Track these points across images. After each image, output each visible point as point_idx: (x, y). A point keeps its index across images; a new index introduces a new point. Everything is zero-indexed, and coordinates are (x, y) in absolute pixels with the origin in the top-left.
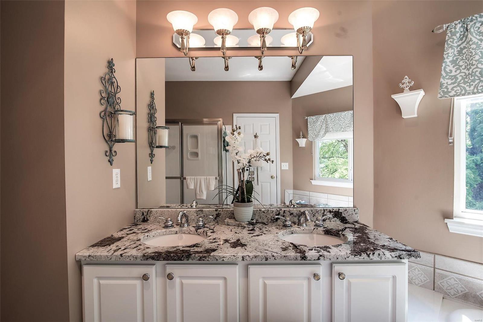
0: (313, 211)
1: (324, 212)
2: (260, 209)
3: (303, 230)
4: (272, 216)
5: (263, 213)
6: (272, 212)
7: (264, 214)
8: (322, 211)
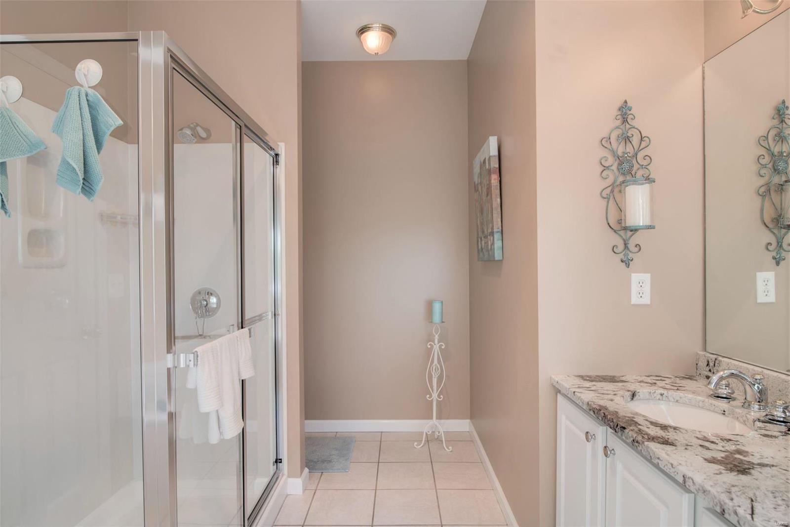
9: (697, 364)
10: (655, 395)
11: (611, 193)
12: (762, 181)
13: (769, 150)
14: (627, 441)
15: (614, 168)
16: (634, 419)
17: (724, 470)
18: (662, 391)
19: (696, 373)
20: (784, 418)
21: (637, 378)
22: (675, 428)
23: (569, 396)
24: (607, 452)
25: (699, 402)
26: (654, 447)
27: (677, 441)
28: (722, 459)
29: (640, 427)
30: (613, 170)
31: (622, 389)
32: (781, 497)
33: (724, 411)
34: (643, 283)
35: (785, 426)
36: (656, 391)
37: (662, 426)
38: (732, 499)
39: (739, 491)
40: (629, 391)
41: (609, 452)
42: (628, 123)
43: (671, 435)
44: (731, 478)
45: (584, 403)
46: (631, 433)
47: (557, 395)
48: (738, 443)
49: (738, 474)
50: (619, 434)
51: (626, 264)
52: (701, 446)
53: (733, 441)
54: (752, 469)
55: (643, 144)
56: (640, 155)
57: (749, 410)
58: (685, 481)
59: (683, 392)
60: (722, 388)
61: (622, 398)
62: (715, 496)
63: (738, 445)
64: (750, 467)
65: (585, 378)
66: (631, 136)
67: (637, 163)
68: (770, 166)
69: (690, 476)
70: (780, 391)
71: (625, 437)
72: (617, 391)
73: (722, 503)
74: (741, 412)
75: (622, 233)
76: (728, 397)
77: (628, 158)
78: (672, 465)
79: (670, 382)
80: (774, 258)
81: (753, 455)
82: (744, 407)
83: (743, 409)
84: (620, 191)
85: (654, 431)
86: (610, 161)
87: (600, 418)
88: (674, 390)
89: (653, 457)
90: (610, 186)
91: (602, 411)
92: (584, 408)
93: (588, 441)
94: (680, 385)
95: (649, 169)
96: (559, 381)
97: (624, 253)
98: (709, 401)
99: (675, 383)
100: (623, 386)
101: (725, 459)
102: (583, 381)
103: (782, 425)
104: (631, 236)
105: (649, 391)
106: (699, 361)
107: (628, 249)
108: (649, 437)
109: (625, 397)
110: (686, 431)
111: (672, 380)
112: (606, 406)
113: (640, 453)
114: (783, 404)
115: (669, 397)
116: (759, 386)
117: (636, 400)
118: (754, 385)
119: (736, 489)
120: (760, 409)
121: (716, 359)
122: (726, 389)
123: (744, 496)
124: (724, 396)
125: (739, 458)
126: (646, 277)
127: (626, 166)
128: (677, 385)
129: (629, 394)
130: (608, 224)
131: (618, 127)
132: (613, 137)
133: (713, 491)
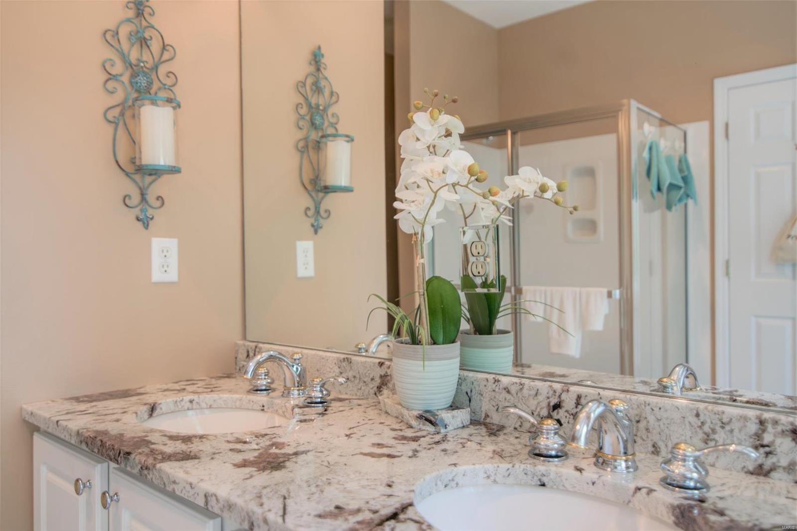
0: (702, 418)
1: (764, 431)
2: (498, 377)
3: (593, 483)
4: (533, 408)
5: (504, 391)
6: (534, 392)
7: (508, 397)
8: (748, 424)
9: (236, 358)
10: (183, 403)
11: (120, 115)
12: (300, 135)
13: (306, 99)
14: (133, 471)
15: (125, 78)
16: (146, 438)
17: (256, 471)
18: (191, 397)
19: (236, 369)
20: (321, 398)
21: (160, 387)
22: (201, 437)
23: (50, 430)
24: (107, 501)
25: (235, 402)
26: (170, 468)
27: (201, 452)
28: (255, 459)
29: (153, 446)
30: (123, 82)
31: (137, 403)
32: (315, 483)
33: (263, 406)
34: (167, 251)
35: (322, 406)
36: (184, 398)
37: (184, 438)
38: (262, 505)
39: (271, 492)
40: (145, 404)
41: (109, 500)
42: (145, 18)
43: (195, 447)
44: (263, 478)
45: (73, 434)
46: (137, 458)
47: (32, 435)
48: (275, 436)
49: (271, 471)
50: (123, 465)
51: (144, 223)
52: (231, 450)
53: (269, 435)
54: (288, 461)
55: (166, 56)
56: (163, 70)
57: (288, 399)
58: (207, 503)
59: (217, 393)
60: (261, 379)
61: (134, 415)
62: (242, 508)
63: (275, 437)
64: (284, 459)
65: (81, 399)
66: (149, 38)
67: (157, 80)
68: (308, 118)
69: (212, 492)
70: (318, 370)
71: (131, 467)
72: (128, 407)
73: (251, 514)
74: (280, 402)
75: (137, 177)
76: (267, 388)
77: (145, 69)
78: (191, 484)
79: (204, 384)
80: (313, 226)
81: (289, 445)
82: (284, 397)
83: (283, 398)
84: (134, 116)
85: (170, 448)
86: (118, 68)
87: (96, 450)
88: (207, 392)
89: (167, 483)
90: (118, 105)
91: (98, 439)
92: (73, 442)
93: (78, 494)
94: (215, 386)
95: (175, 92)
96: (36, 411)
97: (140, 207)
98: (246, 397)
99: (211, 385)
100: (139, 399)
101: (259, 458)
102: (76, 404)
103: (319, 407)
104: (151, 184)
105: (175, 399)
106: (238, 354)
107: (147, 202)
108: (164, 456)
109: (139, 412)
110: (216, 436)
111: (207, 381)
112: (106, 430)
113: (151, 485)
114: (320, 381)
115: (201, 403)
116: (298, 366)
117: (156, 416)
118: (293, 366)
119: (268, 490)
120: (299, 395)
121: (256, 347)
122: (265, 379)
123: (277, 495)
124: (264, 388)
125: (274, 453)
126: (172, 244)
127: (142, 81)
128: (212, 386)
129: (145, 409)
130: (117, 162)
131: (129, 20)
132: (124, 31)
133: (240, 502)
